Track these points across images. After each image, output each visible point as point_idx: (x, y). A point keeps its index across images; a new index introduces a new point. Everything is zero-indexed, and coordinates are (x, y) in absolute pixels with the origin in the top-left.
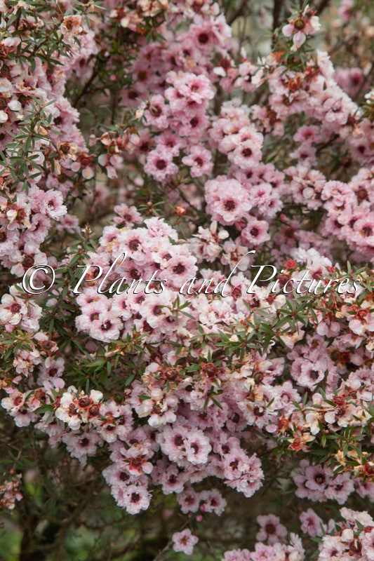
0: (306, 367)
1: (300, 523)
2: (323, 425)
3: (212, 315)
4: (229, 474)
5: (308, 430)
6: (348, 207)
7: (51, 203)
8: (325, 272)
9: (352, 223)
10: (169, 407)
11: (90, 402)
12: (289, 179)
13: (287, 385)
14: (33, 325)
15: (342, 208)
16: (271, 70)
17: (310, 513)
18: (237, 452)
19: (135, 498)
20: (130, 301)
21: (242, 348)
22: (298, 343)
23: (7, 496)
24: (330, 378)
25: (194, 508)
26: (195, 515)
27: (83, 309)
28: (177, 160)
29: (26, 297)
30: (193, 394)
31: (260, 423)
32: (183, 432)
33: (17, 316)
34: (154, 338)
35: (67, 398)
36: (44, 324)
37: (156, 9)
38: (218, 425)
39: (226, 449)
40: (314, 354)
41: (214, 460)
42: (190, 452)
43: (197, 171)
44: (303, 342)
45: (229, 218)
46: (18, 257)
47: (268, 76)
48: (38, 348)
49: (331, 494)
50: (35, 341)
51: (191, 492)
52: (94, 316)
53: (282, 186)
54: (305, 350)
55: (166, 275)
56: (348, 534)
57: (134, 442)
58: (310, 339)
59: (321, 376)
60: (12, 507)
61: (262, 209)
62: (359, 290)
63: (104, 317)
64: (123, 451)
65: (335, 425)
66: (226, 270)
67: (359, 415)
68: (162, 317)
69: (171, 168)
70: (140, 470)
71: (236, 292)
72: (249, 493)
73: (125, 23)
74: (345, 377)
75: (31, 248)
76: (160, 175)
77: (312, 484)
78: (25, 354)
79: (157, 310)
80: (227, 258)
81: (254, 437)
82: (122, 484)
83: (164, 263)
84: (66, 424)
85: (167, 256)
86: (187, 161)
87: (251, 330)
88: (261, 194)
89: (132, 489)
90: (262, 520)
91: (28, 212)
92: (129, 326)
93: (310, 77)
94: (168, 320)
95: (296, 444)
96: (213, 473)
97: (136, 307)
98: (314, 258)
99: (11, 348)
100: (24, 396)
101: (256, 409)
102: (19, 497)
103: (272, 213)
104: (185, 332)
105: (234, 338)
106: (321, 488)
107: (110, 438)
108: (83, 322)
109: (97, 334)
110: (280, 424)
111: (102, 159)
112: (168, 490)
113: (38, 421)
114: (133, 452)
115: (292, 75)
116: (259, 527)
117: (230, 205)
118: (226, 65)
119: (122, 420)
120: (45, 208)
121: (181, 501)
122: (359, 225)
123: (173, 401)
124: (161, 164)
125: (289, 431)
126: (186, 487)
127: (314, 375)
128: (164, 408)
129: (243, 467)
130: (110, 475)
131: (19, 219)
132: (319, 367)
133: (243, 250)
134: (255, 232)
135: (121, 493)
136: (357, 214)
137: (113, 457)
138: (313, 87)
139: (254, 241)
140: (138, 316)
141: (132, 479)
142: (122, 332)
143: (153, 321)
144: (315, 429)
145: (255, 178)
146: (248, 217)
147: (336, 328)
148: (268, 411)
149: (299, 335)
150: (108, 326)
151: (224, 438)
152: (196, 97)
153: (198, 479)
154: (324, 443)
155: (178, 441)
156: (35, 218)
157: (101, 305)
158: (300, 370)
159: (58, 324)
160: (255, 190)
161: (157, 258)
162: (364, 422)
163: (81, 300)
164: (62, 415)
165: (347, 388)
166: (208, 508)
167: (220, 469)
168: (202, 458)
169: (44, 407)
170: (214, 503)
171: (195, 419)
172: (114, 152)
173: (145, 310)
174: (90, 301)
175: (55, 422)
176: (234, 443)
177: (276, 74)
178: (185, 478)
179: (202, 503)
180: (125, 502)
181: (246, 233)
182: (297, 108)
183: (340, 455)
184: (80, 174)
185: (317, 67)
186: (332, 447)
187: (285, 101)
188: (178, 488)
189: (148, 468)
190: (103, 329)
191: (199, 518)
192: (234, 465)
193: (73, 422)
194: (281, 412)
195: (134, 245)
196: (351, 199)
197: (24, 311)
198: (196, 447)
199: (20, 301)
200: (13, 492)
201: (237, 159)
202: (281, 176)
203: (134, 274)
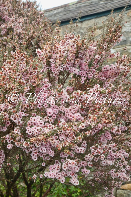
0: (61, 137)
1: (61, 161)
2: (63, 146)
3: (46, 131)
4: (49, 154)
5: (61, 147)
6: (68, 112)
7: (22, 114)
8: (64, 123)
9: (69, 115)
10: (40, 144)
11: (28, 144)
12: (59, 108)
13: (58, 140)
14: (19, 133)
15: (67, 112)
16: (56, 92)
17: (63, 159)
18: (51, 150)
19: (35, 158)
20: (34, 129)
21: (50, 135)
22: (60, 134)
23: (17, 158)
24: (64, 139)
25: (45, 159)
26: (45, 160)
27: (27, 130)
28: (42, 105)
29: (18, 129)
30: (43, 142)
31: (54, 146)
32: (42, 148)
33: (17, 132)
34: (37, 134)
35: (24, 143)
36: (21, 132)
37: (38, 83)
38: (48, 146)
39: (49, 150)
40: (62, 135)
41: (47, 152)
42: (43, 151)
43: (45, 107)
44: (61, 133)
45: (50, 115)
46: (18, 122)
47: (56, 93)
48: (20, 136)
49: (65, 156)
50: (19, 135)
51: (45, 157)
52: (28, 131)
53: (58, 109)
54: (61, 135)
55: (39, 125)
56: (66, 162)
57: (35, 150)
58: (62, 133)
59: (63, 139)
60: (17, 159)
61: (55, 113)
62: (68, 126)
63: (30, 131)
64: (34, 151)
65: (64, 146)
66: (49, 123)
67: (68, 145)
68: (38, 131)
69: (41, 107)
70: (37, 154)
71: (50, 126)
72: (52, 156)
73: (34, 85)
74: (67, 139)
75: (19, 121)
76: (40, 108)
77: (62, 155)
78: (18, 137)
79: (38, 130)
80: (49, 121)
81: (53, 148)
82: (33, 156)
83: (39, 123)
84: (24, 147)
85: (39, 122)
86: (44, 105)
87: (51, 133)
88: (55, 111)
89: (35, 157)
90: (56, 161)
91: (19, 115)
92: (34, 132)
93: (62, 93)
94: (39, 131)
95: (59, 149)
96: (47, 154)
97: (35, 130)
98: (63, 121)
99: (16, 136)
100: (18, 143)
101: (53, 144)
102: (19, 158)
103: (57, 113)
104: (42, 133)
105: (49, 134)
106: (63, 155)
107: (32, 150)
108: (27, 132)
109: (29, 134)
110: (57, 146)
111: (30, 106)
112: (41, 156)
113: (20, 146)
114: (35, 151)
115: (59, 93)
116: (55, 162)
117: (50, 113)
118: (50, 90)
119: (33, 147)
120: (21, 115)
121: (43, 158)
122: (70, 115)
123: (40, 143)
124: (40, 106)
125: (58, 147)
126: (44, 156)
127: (62, 138)
128: (39, 144)
129: (51, 153)
130: (32, 155)
131: (18, 117)
132: (63, 137)
133: (52, 119)
134: (54, 117)
135: (33, 158)
136: (69, 113)
137: (32, 152)
138: (62, 94)
139: (54, 118)
140: (35, 131)
141: (35, 155)
142: (33, 133)
143: (37, 132)
144: (62, 147)
145: (54, 108)
146: (53, 114)
147: (65, 132)
148: (55, 144)
149: (60, 133)
150: (30, 132)
151: (49, 148)
152: (45, 96)
153: (45, 155)
154: (63, 149)
155: (42, 149)
156: (20, 116)
157: (30, 129)
158: (60, 138)
159: (23, 132)
160: (54, 110)
161: (38, 122)
162: (69, 146)
163: (27, 128)
164: (24, 145)
165: (67, 141)
166: (47, 159)
167: (48, 153)
168: (45, 152)
169: (21, 144)
170: (48, 158)
171: (44, 146)
172: (32, 105)
173: (36, 130)
174: (28, 128)
175: (23, 147)
176: (50, 149)
177: (57, 93)
178: (43, 155)
179: (46, 158)
180: (33, 159)
181: (53, 117)
182: (60, 97)
183: (65, 151)
184: (27, 108)
185: (63, 92)
186: (64, 149)
187: (58, 97)
188: (42, 156)
189: (38, 153)
190: (30, 133)
191: (46, 161)
192: (50, 152)
193: (25, 147)
194: (57, 144)
195: (34, 120)
196: (69, 111)
197: (18, 131)
198: (44, 150)
199: (17, 129)
200: (18, 157)
201: (51, 105)
202: (58, 107)
203: (35, 124)
